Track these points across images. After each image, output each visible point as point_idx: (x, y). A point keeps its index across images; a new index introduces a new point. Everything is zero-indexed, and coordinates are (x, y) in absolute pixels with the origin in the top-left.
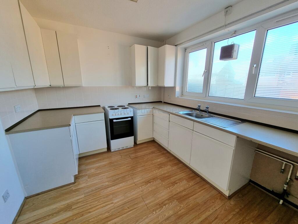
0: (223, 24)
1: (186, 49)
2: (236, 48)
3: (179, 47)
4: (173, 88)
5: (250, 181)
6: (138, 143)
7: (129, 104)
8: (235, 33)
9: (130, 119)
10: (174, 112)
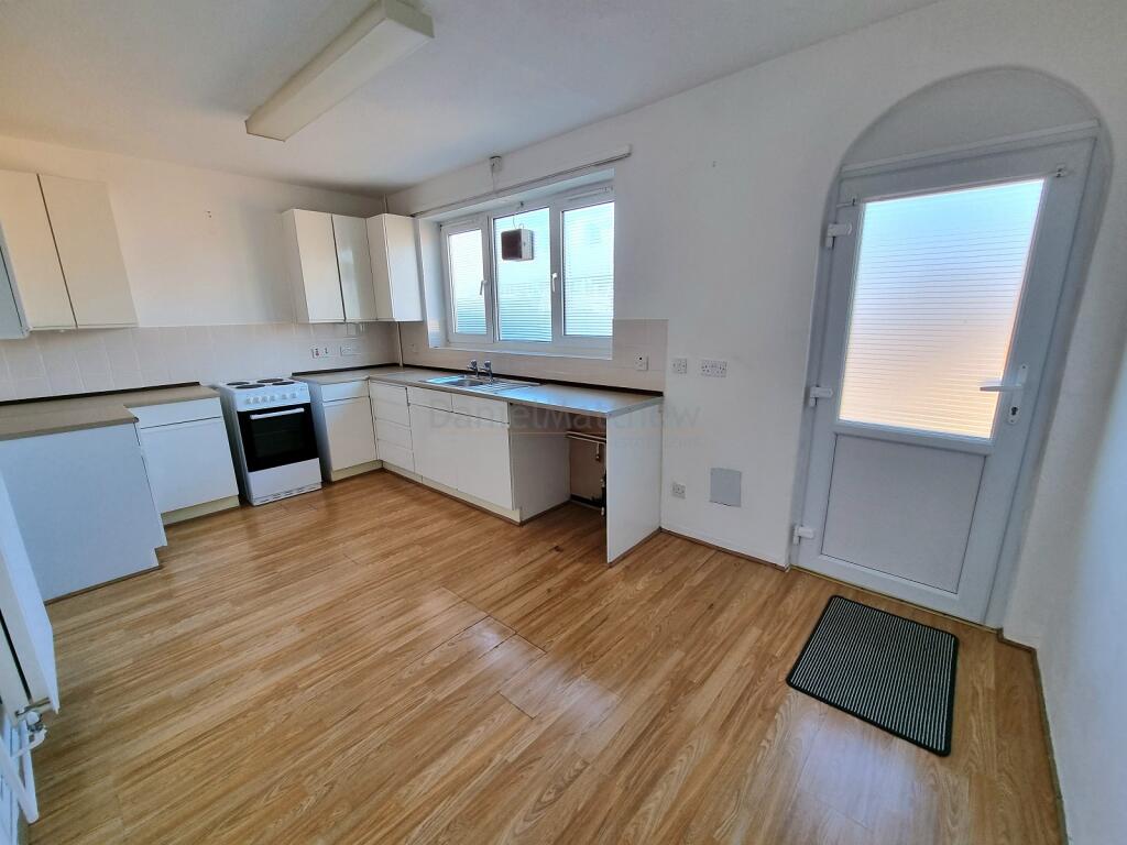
0: (490, 189)
1: (440, 225)
2: (525, 238)
3: (421, 220)
4: (420, 326)
5: (573, 497)
6: (334, 478)
7: (293, 374)
8: (522, 207)
9: (302, 410)
10: (416, 382)
